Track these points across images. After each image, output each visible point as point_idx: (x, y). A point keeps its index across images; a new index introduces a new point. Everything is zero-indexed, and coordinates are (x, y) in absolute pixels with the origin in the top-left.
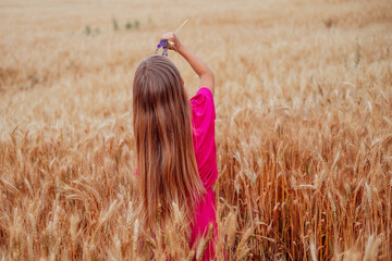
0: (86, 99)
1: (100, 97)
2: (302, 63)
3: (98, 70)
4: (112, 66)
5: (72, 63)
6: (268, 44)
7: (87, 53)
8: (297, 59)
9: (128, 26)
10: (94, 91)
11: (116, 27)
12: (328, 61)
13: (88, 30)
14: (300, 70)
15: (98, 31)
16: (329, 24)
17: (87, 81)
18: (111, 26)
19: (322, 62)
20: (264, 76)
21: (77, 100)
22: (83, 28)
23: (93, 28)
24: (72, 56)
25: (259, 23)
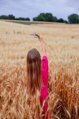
0: (7, 53)
1: (10, 53)
2: (66, 48)
3: (9, 45)
4: (14, 44)
5: (2, 42)
6: (57, 42)
7: (6, 39)
8: (64, 47)
9: (18, 33)
10: (9, 51)
11: (14, 33)
12: (73, 48)
13: (7, 33)
14: (65, 50)
15: (9, 33)
16: (72, 37)
17: (7, 48)
18: (13, 32)
19: (71, 49)
20: (56, 51)
21: (4, 53)
22: (5, 32)
23: (8, 32)
24: (2, 40)
25: (53, 35)
